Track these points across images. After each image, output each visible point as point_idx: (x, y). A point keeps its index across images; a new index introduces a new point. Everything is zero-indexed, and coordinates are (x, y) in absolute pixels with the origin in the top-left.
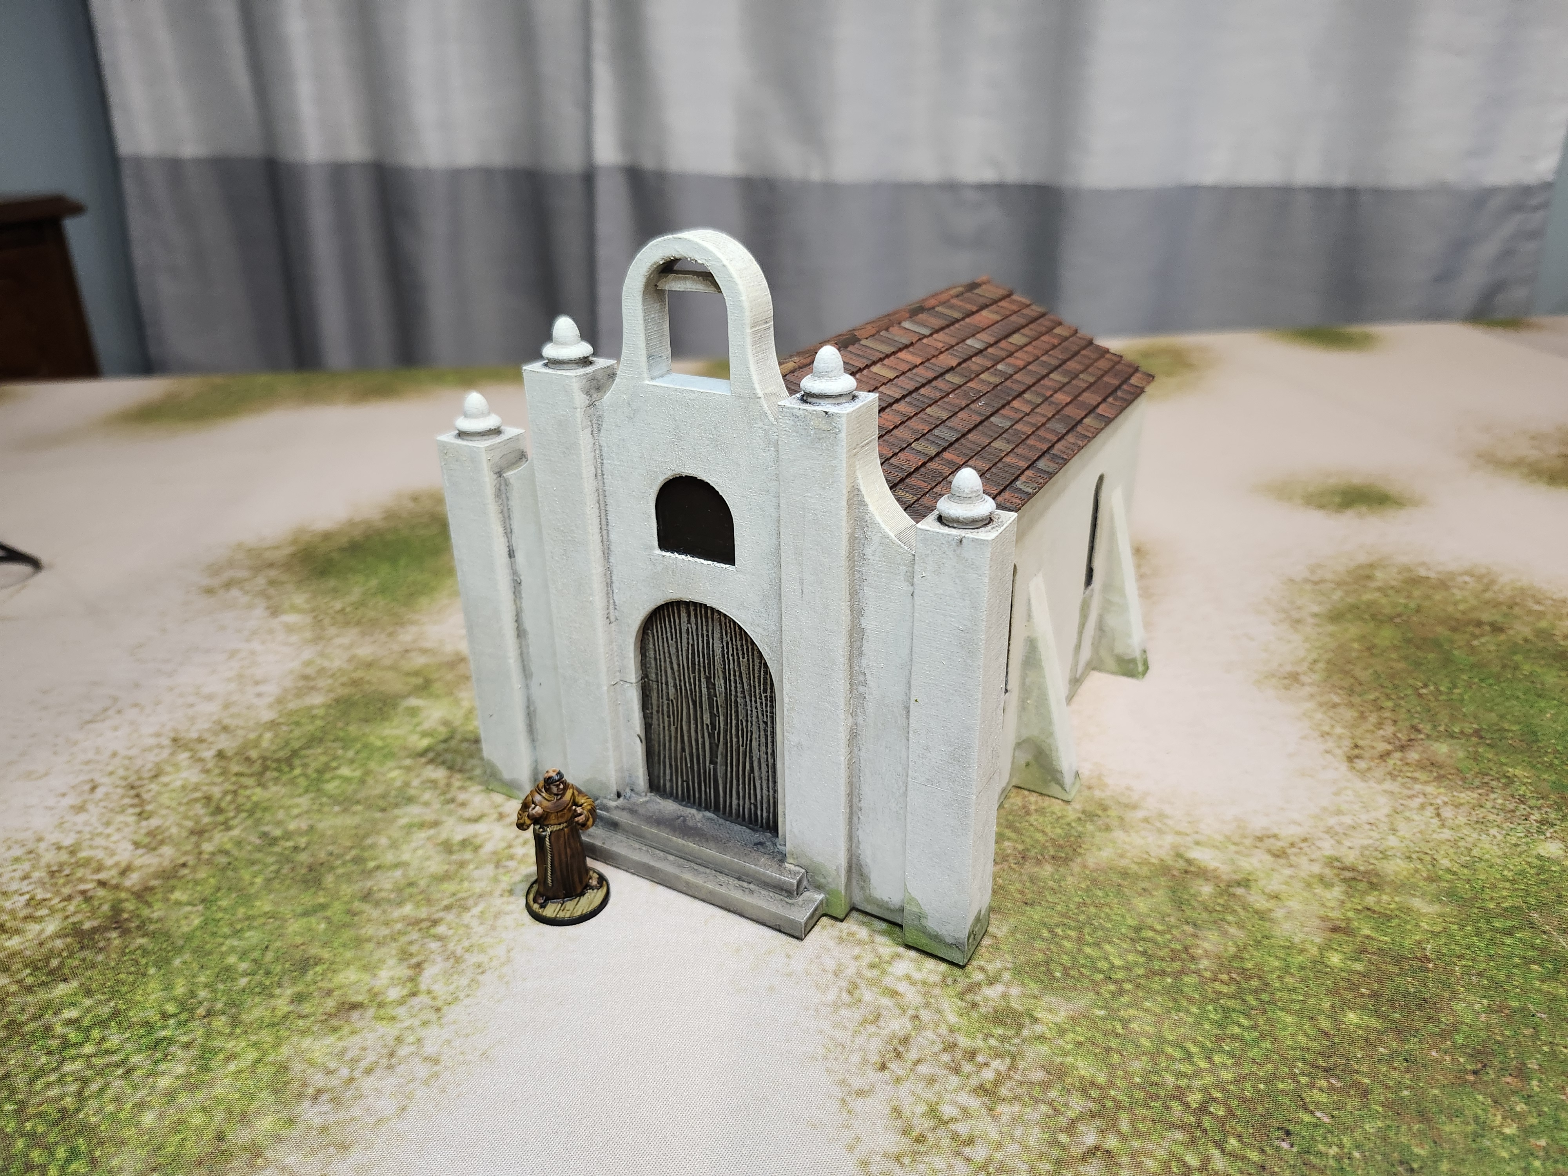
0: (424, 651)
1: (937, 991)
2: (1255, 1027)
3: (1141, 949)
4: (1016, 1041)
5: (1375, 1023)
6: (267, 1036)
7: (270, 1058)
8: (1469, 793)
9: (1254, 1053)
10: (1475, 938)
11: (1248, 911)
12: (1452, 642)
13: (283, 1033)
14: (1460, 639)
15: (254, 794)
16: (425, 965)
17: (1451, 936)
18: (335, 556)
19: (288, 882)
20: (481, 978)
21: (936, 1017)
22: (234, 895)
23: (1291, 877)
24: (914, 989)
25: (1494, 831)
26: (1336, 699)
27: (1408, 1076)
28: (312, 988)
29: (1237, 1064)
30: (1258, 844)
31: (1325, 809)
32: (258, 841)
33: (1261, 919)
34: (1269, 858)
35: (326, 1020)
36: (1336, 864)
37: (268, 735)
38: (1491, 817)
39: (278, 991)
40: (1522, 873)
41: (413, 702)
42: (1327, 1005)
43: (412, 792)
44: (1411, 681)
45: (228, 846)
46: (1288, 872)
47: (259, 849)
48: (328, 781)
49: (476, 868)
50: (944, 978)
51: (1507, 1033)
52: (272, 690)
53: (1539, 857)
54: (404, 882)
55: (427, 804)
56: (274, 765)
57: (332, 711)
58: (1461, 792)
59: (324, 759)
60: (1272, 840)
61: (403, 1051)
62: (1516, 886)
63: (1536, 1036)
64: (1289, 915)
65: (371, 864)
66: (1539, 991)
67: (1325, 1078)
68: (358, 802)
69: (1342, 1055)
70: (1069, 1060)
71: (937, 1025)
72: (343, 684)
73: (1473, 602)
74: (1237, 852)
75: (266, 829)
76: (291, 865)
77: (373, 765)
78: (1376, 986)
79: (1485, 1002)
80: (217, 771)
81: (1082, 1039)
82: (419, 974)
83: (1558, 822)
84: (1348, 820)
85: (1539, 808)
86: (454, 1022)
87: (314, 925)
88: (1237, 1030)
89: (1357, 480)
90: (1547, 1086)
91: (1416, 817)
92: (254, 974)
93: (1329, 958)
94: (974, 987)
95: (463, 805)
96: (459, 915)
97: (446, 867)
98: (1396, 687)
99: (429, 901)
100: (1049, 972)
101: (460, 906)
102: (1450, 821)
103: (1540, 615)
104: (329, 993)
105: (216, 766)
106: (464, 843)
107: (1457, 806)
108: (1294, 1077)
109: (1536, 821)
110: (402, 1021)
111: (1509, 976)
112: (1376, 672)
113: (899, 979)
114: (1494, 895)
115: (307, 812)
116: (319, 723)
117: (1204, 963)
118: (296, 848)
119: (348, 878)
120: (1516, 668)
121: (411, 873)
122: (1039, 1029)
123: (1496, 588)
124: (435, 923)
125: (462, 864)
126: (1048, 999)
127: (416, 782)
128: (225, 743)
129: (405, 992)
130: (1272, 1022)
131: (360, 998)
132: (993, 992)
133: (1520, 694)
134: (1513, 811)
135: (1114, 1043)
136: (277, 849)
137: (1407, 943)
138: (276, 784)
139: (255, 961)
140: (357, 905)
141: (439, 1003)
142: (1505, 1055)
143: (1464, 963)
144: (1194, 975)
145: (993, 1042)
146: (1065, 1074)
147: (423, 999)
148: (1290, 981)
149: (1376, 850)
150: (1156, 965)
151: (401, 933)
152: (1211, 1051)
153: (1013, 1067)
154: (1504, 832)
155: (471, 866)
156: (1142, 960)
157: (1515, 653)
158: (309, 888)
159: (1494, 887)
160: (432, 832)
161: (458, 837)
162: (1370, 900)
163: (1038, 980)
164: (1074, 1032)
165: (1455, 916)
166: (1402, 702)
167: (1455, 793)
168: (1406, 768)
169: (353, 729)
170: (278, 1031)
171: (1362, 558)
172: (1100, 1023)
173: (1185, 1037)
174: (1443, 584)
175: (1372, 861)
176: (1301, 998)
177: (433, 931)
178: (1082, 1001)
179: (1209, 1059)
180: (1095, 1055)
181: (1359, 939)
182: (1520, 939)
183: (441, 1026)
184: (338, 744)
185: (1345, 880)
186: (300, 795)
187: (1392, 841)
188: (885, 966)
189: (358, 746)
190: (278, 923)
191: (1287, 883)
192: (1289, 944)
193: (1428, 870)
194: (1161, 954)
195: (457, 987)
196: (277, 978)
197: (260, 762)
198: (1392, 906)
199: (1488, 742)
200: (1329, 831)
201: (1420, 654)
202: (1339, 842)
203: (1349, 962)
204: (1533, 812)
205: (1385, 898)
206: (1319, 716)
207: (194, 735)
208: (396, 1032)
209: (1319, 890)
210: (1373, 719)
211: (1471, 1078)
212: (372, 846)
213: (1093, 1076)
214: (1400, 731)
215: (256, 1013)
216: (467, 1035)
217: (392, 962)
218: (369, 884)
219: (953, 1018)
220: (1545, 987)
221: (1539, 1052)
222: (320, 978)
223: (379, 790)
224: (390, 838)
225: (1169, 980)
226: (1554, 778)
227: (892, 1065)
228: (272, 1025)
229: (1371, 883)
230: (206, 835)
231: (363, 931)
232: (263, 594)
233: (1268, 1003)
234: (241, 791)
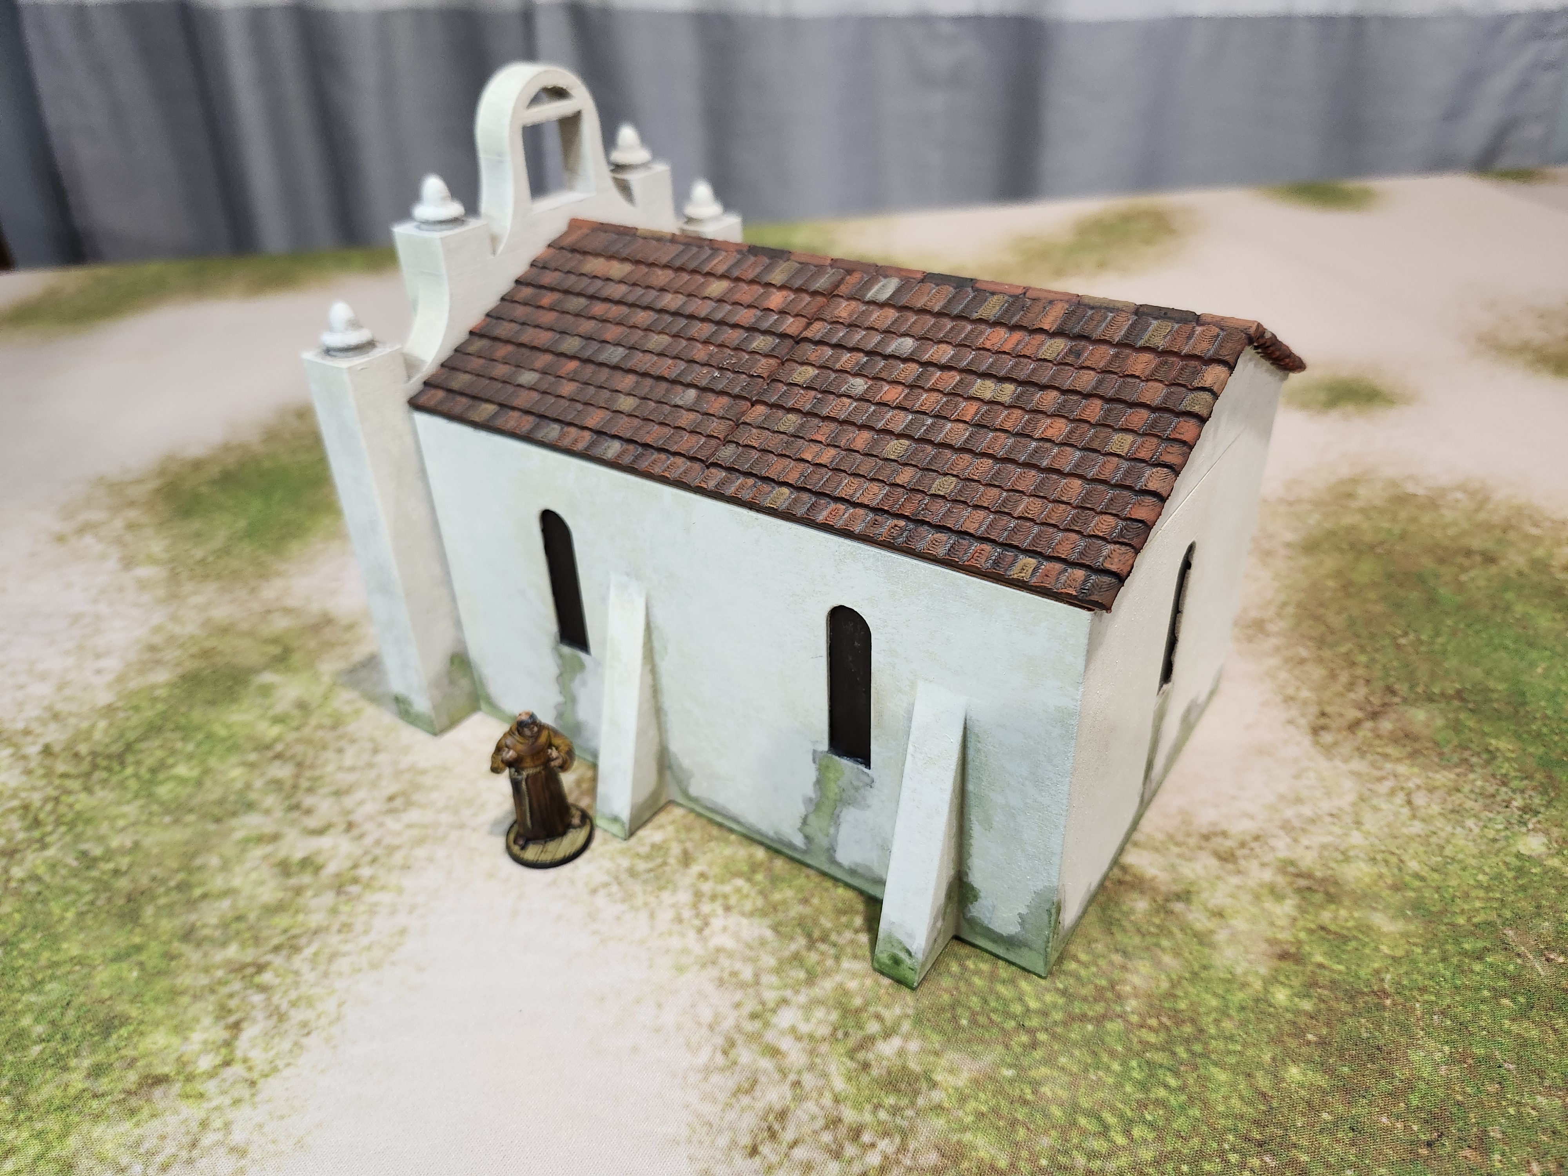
0: (287, 611)
1: (824, 1048)
2: (1182, 1089)
3: (1061, 986)
4: (910, 1113)
5: (1321, 1080)
6: (53, 1124)
7: (53, 1154)
8: (1446, 773)
9: (1180, 1123)
10: (1440, 965)
11: (1186, 934)
12: (1437, 576)
13: (74, 1118)
14: (1447, 572)
15: (77, 801)
16: (244, 1025)
17: (1414, 962)
18: (204, 490)
19: (103, 916)
20: (305, 1041)
21: (821, 1082)
22: (39, 936)
23: (1238, 887)
24: (799, 1045)
25: (1470, 823)
26: (1304, 653)
27: (1353, 1151)
28: (114, 1057)
29: (1160, 1139)
30: (1204, 844)
31: (1282, 797)
32: (75, 864)
33: (1201, 943)
34: (1214, 862)
35: (124, 1100)
36: (1291, 869)
37: (102, 724)
38: (1469, 804)
39: (73, 1062)
40: (1498, 877)
41: (268, 677)
42: (1267, 1058)
43: (253, 796)
44: (1389, 628)
45: (41, 871)
46: (1235, 880)
47: (75, 874)
48: (161, 783)
49: (315, 896)
50: (835, 1030)
51: (1469, 1090)
52: (112, 664)
53: (1519, 856)
54: (230, 915)
55: (267, 812)
56: (104, 763)
57: (177, 691)
58: (1437, 772)
59: (160, 754)
60: (1219, 840)
61: (207, 1140)
62: (1491, 895)
63: (1500, 1095)
64: (1233, 939)
65: (198, 892)
66: (1509, 1032)
67: (1259, 1155)
68: (191, 811)
69: (1279, 1124)
70: (968, 1137)
71: (821, 1094)
72: (193, 656)
73: (1465, 525)
74: (1180, 856)
75: (84, 846)
76: (108, 894)
77: (213, 762)
78: (1324, 1031)
79: (1446, 1049)
80: (41, 771)
81: (984, 1109)
82: (235, 1037)
83: (1542, 810)
84: (1307, 811)
85: (1522, 791)
86: (269, 1101)
87: (125, 974)
88: (1162, 1093)
89: (1345, 372)
90: (1509, 1160)
91: (1384, 806)
92: (48, 1041)
93: (1273, 994)
94: (868, 1041)
95: (308, 812)
96: (289, 958)
97: (280, 895)
98: (1372, 636)
99: (257, 940)
100: (955, 1018)
101: (291, 947)
102: (1423, 810)
103: (1536, 541)
104: (132, 1063)
105: (41, 765)
106: (306, 863)
107: (1431, 790)
108: (1222, 1154)
109: (1519, 809)
110: (209, 1100)
111: (1476, 1015)
112: (1350, 616)
113: (783, 1033)
114: (1466, 907)
115: (134, 824)
116: (160, 707)
117: (1132, 1004)
118: (116, 872)
119: (170, 910)
120: (1507, 609)
121: (241, 903)
122: (937, 1096)
123: (1490, 506)
124: (261, 968)
125: (299, 891)
126: (951, 1056)
127: (258, 783)
128: (54, 735)
129: (218, 1061)
130: (1203, 1080)
131: (166, 1070)
132: (888, 1048)
133: (1508, 642)
134: (1493, 796)
135: (1021, 1114)
136: (95, 873)
137: (1363, 973)
138: (103, 788)
139: (53, 1023)
140: (177, 946)
141: (255, 1075)
142: (1465, 1119)
143: (1426, 997)
144: (1119, 1020)
145: (883, 1115)
146: (963, 1156)
147: (237, 1069)
148: (1227, 1025)
149: (1337, 849)
150: (1077, 1008)
151: (222, 983)
152: (1131, 1121)
153: (903, 1148)
154: (1481, 824)
155: (309, 893)
156: (1061, 1001)
157: (1506, 590)
158: (124, 925)
159: (1466, 896)
160: (269, 848)
161: (298, 855)
162: (1326, 916)
163: (942, 1032)
164: (976, 1099)
165: (1421, 936)
166: (1377, 656)
167: (1430, 774)
168: (1377, 742)
169: (197, 715)
170: (67, 1116)
171: (1345, 471)
172: (1007, 1087)
173: (1103, 1103)
174: (1432, 503)
175: (1333, 865)
176: (1239, 1048)
177: (258, 979)
178: (990, 1056)
179: (1127, 1133)
180: (998, 1129)
181: (1310, 968)
182: (1491, 965)
183: (254, 1105)
184: (177, 735)
185: (1299, 891)
186: (128, 802)
187: (1356, 838)
188: (768, 1015)
189: (200, 736)
190: (85, 971)
191: (1232, 896)
192: (1229, 976)
193: (1394, 875)
194: (1084, 992)
195: (277, 1054)
196: (73, 1046)
197: (89, 759)
198: (1351, 924)
199: (1471, 706)
200: (1287, 827)
201: (1402, 593)
202: (1295, 840)
203: (1296, 1000)
204: (1514, 796)
205: (1343, 913)
206: (1283, 675)
207: (20, 726)
208: (202, 1114)
209: (1269, 904)
210: (1344, 677)
211: (1424, 1151)
212: (200, 868)
213: (993, 1158)
214: (1373, 693)
215: (46, 1091)
216: (282, 1117)
217: (207, 1021)
218: (193, 917)
219: (839, 1084)
220: (1515, 1028)
221: (1503, 1115)
222: (123, 1043)
223: (216, 793)
224: (222, 857)
225: (1090, 1027)
226: (1542, 750)
227: (765, 1149)
228: (62, 1108)
229: (1327, 893)
230: (18, 856)
231: (178, 981)
232: (119, 541)
233: (1202, 1055)
234: (64, 798)
